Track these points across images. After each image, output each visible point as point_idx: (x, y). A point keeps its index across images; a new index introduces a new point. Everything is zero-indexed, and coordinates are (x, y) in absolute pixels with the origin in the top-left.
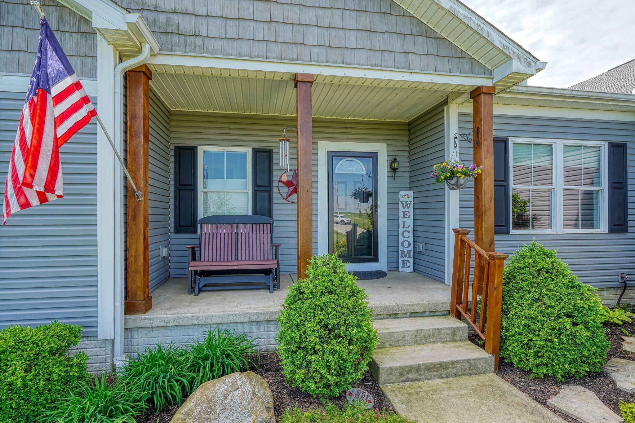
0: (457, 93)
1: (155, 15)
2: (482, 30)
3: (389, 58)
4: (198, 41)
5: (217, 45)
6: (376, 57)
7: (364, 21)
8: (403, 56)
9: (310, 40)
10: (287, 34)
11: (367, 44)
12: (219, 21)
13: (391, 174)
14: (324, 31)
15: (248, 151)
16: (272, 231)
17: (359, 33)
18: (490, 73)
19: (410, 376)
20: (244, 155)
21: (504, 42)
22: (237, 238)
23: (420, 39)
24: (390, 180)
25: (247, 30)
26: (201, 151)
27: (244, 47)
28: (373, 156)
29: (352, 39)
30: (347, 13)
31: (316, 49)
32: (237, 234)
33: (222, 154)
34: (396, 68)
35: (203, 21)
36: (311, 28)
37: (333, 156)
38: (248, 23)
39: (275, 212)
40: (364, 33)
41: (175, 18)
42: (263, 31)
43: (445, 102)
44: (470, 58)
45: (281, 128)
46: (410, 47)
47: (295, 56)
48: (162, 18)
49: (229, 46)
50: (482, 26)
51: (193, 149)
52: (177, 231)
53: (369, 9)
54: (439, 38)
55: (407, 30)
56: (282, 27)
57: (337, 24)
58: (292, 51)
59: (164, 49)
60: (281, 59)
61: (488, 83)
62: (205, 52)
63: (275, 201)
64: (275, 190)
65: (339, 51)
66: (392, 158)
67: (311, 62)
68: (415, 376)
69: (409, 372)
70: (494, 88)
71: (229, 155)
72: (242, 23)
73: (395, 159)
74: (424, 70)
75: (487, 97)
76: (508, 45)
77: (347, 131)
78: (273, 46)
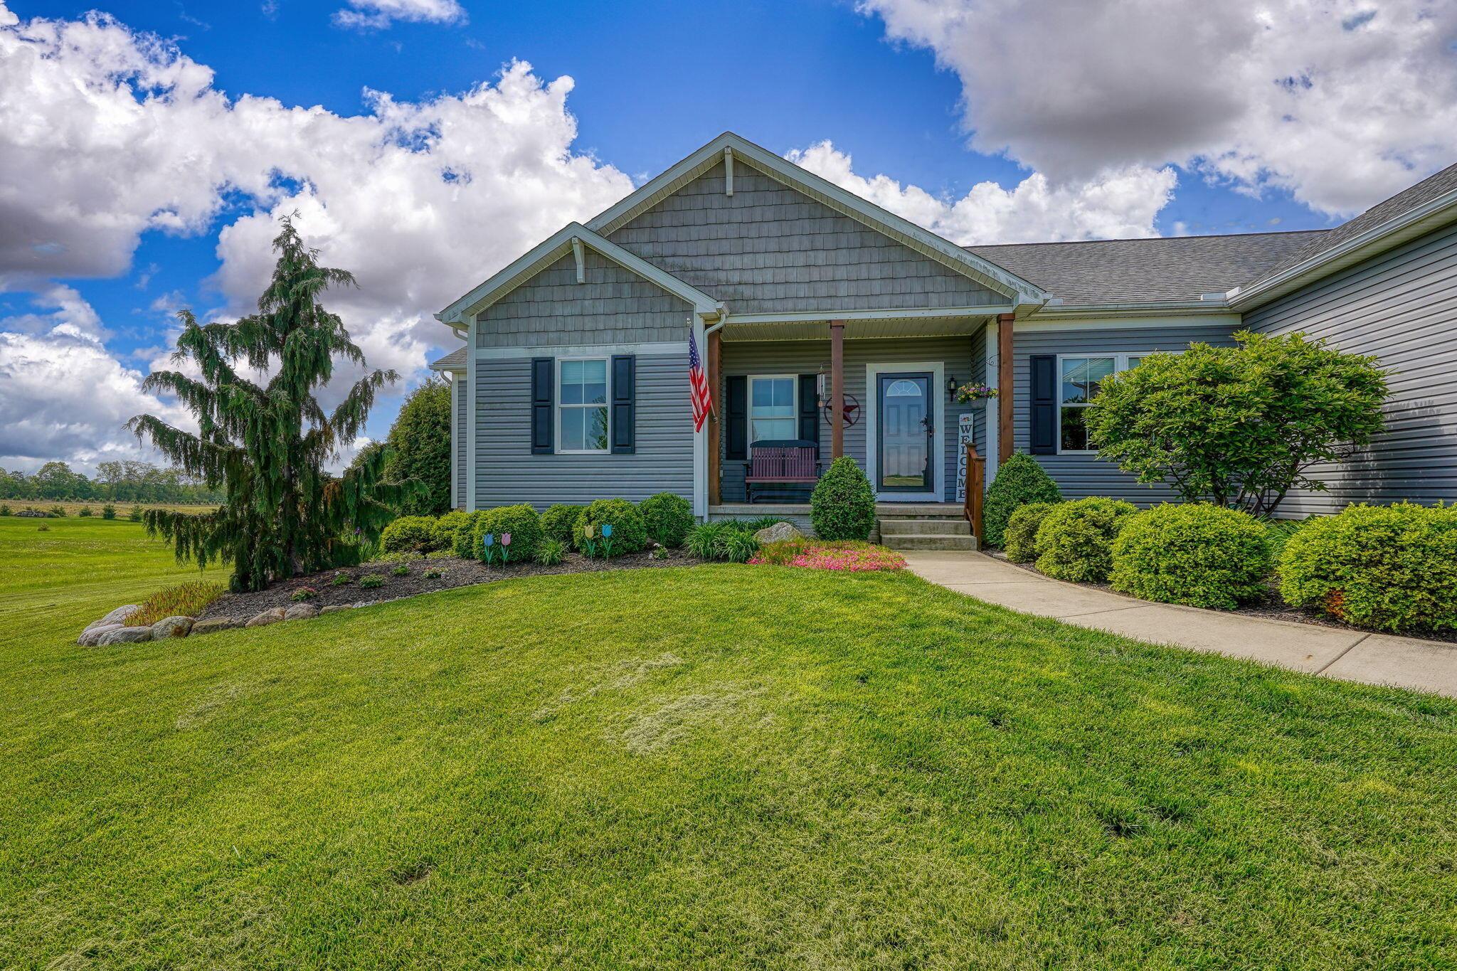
0: (991, 318)
1: (726, 288)
2: (988, 271)
3: (910, 300)
4: (756, 303)
5: (769, 305)
6: (897, 300)
7: (887, 271)
8: (922, 295)
9: (842, 292)
10: (823, 290)
11: (889, 290)
12: (771, 287)
13: (948, 396)
14: (853, 284)
15: (795, 377)
16: (817, 457)
17: (883, 281)
18: (1009, 302)
19: (905, 545)
20: (791, 382)
21: (1011, 279)
22: (784, 465)
23: (939, 278)
24: (948, 402)
25: (792, 290)
26: (751, 379)
27: (790, 304)
28: (928, 376)
29: (877, 287)
30: (873, 266)
31: (846, 299)
32: (784, 461)
33: (770, 381)
34: (916, 306)
35: (760, 288)
36: (843, 283)
37: (881, 378)
38: (793, 285)
39: (821, 439)
40: (888, 281)
41: (740, 288)
42: (803, 291)
43: (985, 324)
44: (988, 289)
45: (818, 364)
46: (929, 288)
47: (829, 307)
48: (731, 289)
49: (778, 305)
50: (989, 267)
51: (744, 379)
52: (728, 458)
53: (892, 259)
54: (957, 276)
55: (926, 273)
56: (819, 285)
57: (864, 275)
58: (827, 303)
59: (733, 312)
60: (818, 310)
61: (1009, 310)
62: (762, 310)
63: (821, 427)
64: (822, 415)
65: (866, 299)
66: (949, 378)
67: (843, 309)
68: (909, 546)
69: (905, 542)
70: (1014, 314)
71: (776, 382)
72: (788, 285)
73: (952, 380)
74: (942, 306)
75: (1007, 323)
76: (1014, 281)
77: (898, 351)
78: (812, 301)
